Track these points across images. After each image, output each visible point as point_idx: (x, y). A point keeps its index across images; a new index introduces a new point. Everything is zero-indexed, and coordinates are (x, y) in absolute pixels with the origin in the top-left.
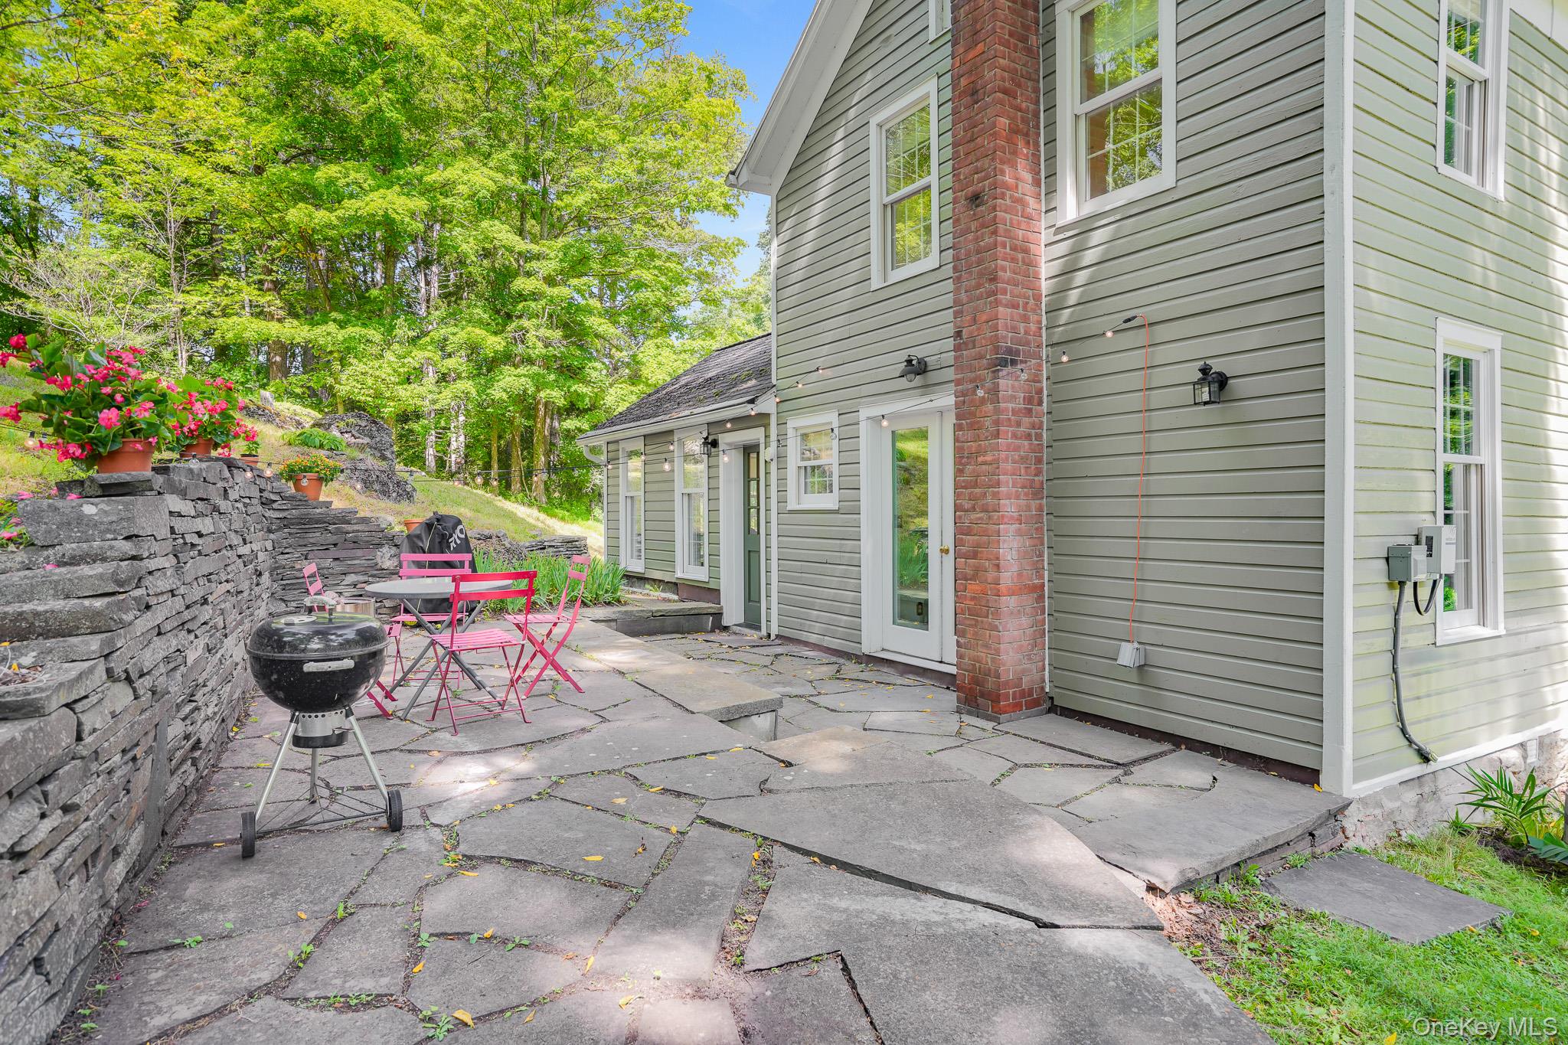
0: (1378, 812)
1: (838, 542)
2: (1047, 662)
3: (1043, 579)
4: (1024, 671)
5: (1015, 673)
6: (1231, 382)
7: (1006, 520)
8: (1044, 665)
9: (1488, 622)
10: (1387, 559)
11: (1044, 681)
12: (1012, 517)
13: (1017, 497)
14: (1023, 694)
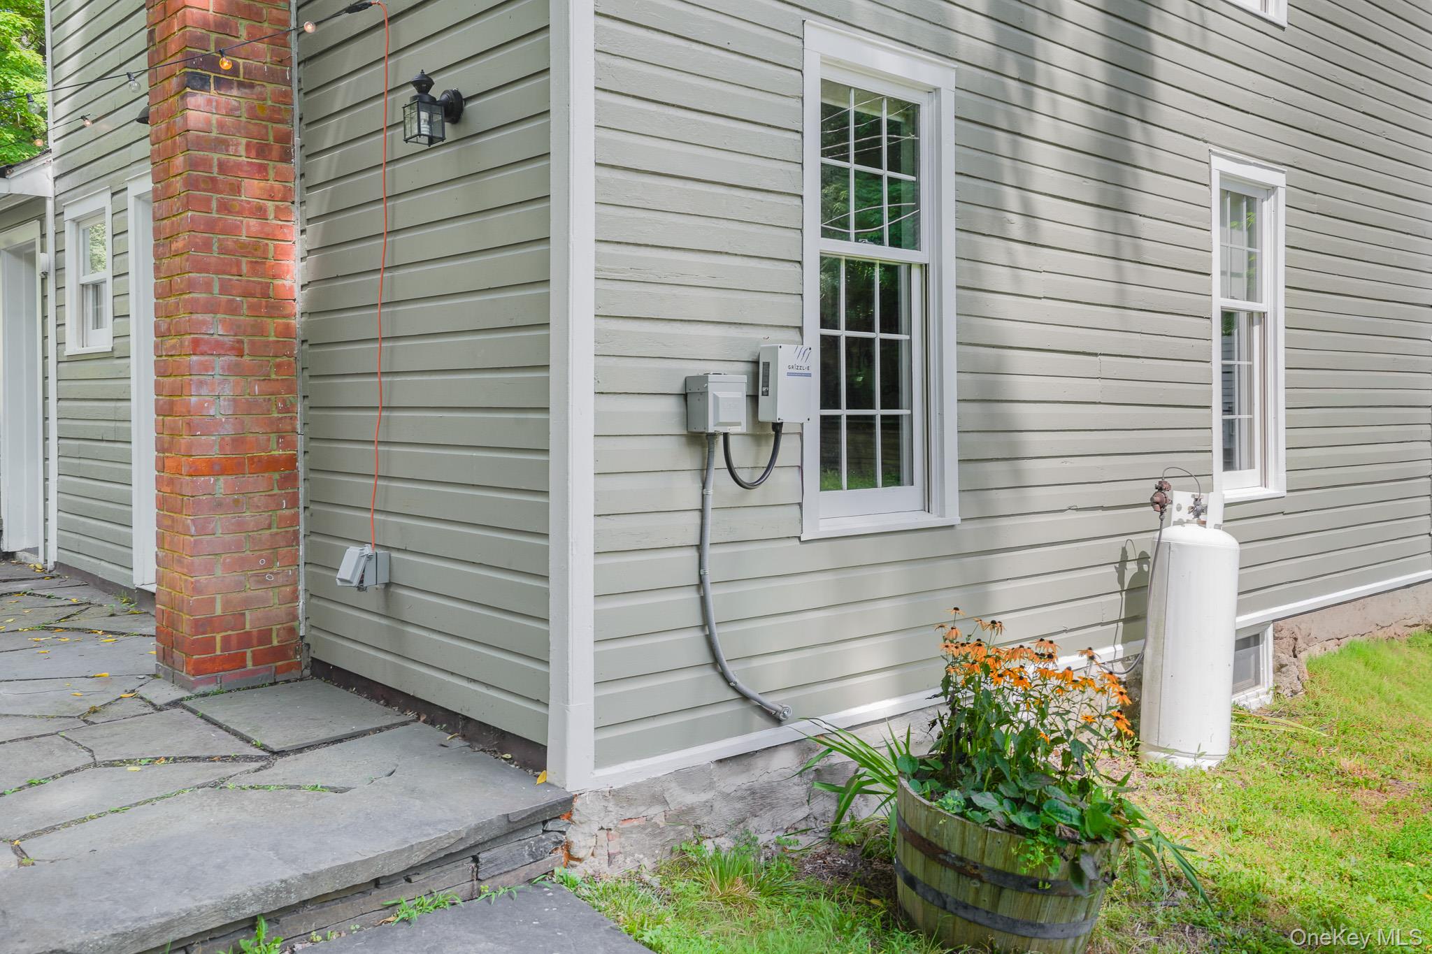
0: (657, 813)
1: (112, 404)
2: (301, 587)
3: (294, 447)
4: (247, 603)
5: (226, 604)
6: (469, 106)
7: (204, 348)
8: (295, 591)
9: (933, 506)
10: (685, 396)
11: (295, 618)
12: (219, 345)
13: (233, 309)
14: (245, 640)
